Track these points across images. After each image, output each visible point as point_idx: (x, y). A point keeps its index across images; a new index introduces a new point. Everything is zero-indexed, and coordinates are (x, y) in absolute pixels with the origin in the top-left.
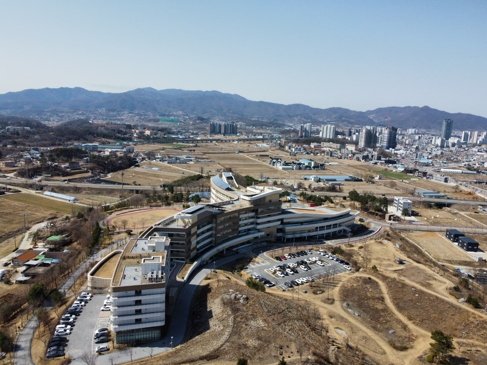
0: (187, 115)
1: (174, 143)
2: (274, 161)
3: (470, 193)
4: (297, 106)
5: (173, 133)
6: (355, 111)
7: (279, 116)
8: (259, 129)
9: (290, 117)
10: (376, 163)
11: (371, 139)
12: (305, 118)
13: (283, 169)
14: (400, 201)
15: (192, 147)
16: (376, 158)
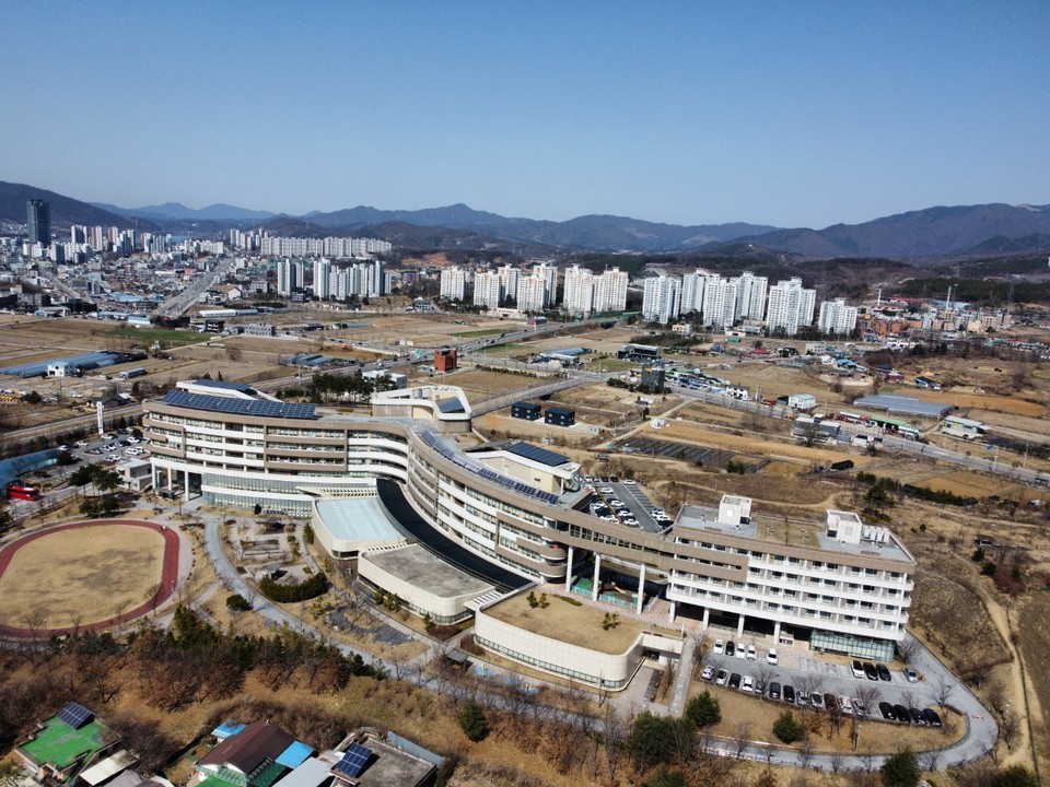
3: (346, 349)
10: (56, 315)
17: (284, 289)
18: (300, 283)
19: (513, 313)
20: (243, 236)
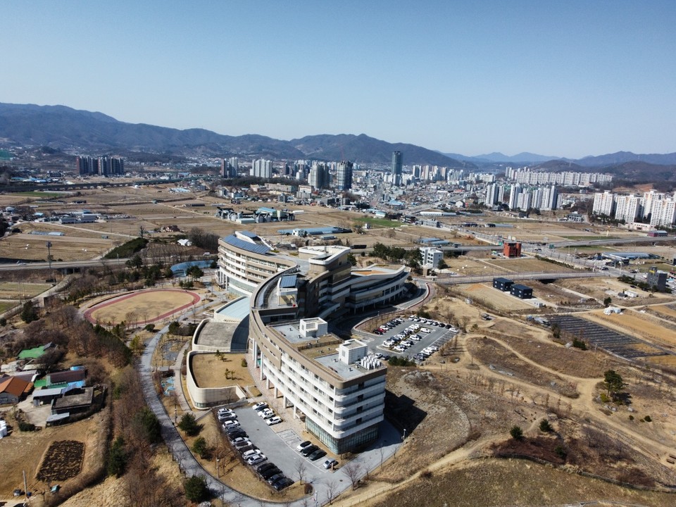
0: (19, 145)
1: (36, 191)
2: (225, 212)
3: (469, 238)
4: (198, 132)
5: (19, 175)
6: (277, 140)
7: (172, 146)
8: (151, 165)
9: (191, 148)
10: (347, 209)
11: (324, 178)
12: (211, 149)
13: (243, 222)
14: (429, 252)
15: (72, 196)
16: (344, 202)
17: (489, 203)
18: (501, 199)
19: (646, 227)
20: (513, 171)
